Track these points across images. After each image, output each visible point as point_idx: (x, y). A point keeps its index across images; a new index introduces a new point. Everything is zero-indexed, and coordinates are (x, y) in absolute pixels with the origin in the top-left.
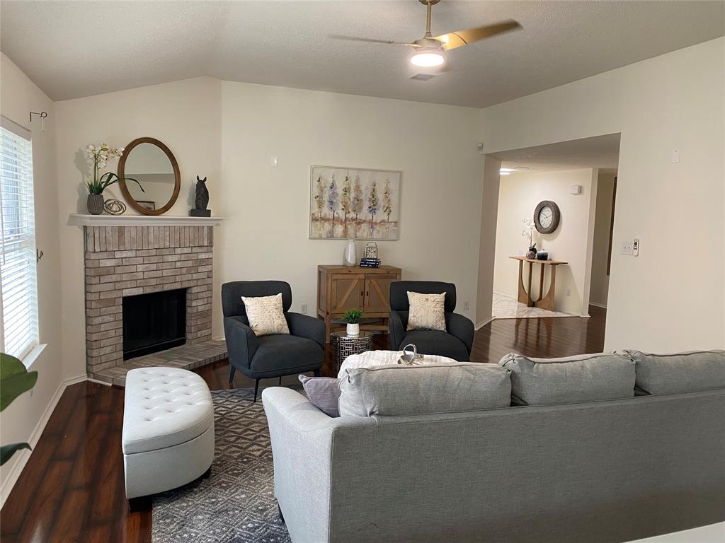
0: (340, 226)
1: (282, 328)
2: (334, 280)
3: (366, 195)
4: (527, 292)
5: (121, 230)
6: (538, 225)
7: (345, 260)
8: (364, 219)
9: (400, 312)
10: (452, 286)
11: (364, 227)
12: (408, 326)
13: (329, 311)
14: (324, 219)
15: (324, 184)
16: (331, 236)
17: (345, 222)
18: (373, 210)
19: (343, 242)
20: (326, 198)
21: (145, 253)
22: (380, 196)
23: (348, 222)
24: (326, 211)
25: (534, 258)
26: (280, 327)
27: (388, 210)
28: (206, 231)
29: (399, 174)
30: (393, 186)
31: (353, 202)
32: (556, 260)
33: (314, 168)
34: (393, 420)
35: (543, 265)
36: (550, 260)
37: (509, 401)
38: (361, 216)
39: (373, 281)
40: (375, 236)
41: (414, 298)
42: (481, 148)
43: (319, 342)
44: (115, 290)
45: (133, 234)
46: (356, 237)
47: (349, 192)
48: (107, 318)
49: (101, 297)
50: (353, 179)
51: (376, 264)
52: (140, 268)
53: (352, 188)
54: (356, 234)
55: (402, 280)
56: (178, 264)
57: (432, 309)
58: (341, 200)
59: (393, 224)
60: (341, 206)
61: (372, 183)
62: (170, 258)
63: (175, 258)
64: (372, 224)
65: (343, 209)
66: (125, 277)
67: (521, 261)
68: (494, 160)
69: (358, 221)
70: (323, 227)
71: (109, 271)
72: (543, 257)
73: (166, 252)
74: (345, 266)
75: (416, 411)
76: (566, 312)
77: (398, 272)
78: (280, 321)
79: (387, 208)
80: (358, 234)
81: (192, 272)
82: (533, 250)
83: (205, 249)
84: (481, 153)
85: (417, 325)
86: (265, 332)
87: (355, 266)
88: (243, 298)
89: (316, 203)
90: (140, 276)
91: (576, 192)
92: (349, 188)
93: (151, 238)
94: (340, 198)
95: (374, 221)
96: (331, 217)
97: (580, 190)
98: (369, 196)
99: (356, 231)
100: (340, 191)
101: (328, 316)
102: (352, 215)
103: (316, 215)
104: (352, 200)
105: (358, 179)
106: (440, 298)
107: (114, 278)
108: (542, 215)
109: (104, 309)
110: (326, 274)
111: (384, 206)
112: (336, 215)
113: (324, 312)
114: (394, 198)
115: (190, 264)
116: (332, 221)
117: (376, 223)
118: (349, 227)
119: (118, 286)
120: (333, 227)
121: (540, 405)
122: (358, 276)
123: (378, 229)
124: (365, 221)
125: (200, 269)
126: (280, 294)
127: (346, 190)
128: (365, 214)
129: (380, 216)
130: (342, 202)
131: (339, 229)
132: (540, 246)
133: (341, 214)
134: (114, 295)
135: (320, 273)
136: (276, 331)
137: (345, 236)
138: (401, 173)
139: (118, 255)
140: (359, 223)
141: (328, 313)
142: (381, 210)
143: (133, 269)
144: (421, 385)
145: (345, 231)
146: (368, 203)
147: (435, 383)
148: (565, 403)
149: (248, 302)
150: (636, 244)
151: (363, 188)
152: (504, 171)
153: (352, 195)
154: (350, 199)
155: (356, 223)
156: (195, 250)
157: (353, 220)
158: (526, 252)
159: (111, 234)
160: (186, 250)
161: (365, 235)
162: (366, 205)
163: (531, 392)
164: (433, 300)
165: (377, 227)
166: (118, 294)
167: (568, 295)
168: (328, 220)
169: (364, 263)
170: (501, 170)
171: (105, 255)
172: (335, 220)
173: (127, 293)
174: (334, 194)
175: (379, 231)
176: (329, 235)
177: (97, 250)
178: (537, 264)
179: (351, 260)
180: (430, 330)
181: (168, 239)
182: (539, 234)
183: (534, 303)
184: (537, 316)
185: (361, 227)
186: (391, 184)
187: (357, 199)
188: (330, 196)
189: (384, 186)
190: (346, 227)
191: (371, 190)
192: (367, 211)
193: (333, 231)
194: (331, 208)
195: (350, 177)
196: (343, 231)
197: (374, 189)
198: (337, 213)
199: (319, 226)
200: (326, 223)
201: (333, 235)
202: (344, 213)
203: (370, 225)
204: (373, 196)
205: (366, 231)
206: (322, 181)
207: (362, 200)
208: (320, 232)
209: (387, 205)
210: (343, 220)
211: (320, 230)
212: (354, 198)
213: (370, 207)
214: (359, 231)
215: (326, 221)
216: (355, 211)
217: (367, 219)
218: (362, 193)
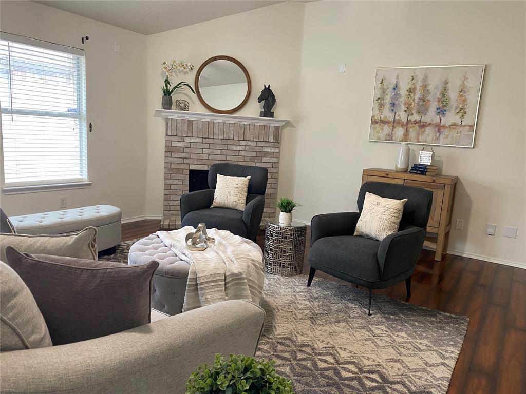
0: (401, 128)
1: (237, 205)
3: (434, 95)
5: (190, 123)
8: (429, 121)
11: (429, 131)
14: (384, 122)
15: (387, 85)
16: (390, 138)
17: (407, 125)
18: (441, 111)
20: (388, 99)
21: (211, 141)
22: (453, 95)
23: (410, 125)
24: (387, 114)
26: (235, 204)
27: (462, 112)
28: (272, 130)
29: (482, 68)
30: (472, 83)
31: (418, 104)
33: (378, 70)
38: (426, 119)
40: (442, 141)
44: (183, 163)
45: (200, 126)
46: (418, 141)
47: (414, 92)
48: (176, 182)
49: (172, 167)
50: (420, 78)
51: (424, 171)
52: (206, 151)
53: (418, 87)
54: (418, 138)
56: (242, 153)
58: (404, 102)
59: (468, 127)
60: (403, 108)
61: (444, 81)
62: (234, 148)
63: (239, 148)
64: (439, 128)
65: (405, 111)
66: (192, 156)
69: (422, 124)
70: (382, 129)
71: (178, 150)
73: (229, 142)
78: (236, 199)
79: (461, 109)
80: (422, 139)
81: (256, 161)
83: (271, 144)
88: (218, 176)
89: (377, 105)
90: (206, 157)
92: (414, 89)
93: (216, 131)
94: (403, 99)
96: (392, 119)
98: (438, 95)
99: (418, 134)
100: (403, 92)
102: (416, 117)
103: (376, 118)
104: (417, 100)
105: (426, 78)
106: (397, 204)
107: (183, 155)
109: (174, 175)
111: (456, 108)
112: (397, 118)
114: (473, 97)
115: (254, 154)
116: (392, 124)
117: (444, 127)
118: (411, 130)
119: (186, 161)
120: (393, 129)
123: (447, 134)
124: (430, 124)
125: (264, 160)
127: (411, 91)
128: (431, 116)
129: (451, 118)
130: (405, 104)
131: (400, 132)
133: (403, 116)
134: (183, 167)
137: (406, 139)
138: (485, 67)
139: (187, 140)
140: (423, 126)
142: (453, 111)
143: (200, 151)
145: (406, 134)
146: (436, 103)
151: (431, 88)
153: (417, 96)
154: (414, 100)
155: (419, 126)
156: (259, 144)
157: (417, 123)
159: (181, 124)
160: (250, 143)
161: (429, 139)
162: (433, 106)
165: (446, 132)
166: (187, 167)
168: (388, 122)
169: (415, 169)
171: (176, 139)
172: (395, 123)
173: (193, 167)
174: (397, 96)
175: (447, 136)
176: (388, 138)
177: (169, 134)
181: (232, 133)
185: (425, 131)
186: (469, 80)
187: (423, 99)
188: (392, 98)
189: (459, 83)
190: (407, 131)
191: (441, 89)
192: (434, 113)
193: (392, 134)
194: (392, 110)
195: (417, 76)
196: (404, 134)
197: (445, 88)
198: (398, 115)
199: (378, 129)
200: (386, 126)
201: (392, 138)
202: (406, 115)
203: (437, 129)
204: (444, 95)
205: (431, 136)
206: (385, 83)
207: (429, 100)
208: (379, 135)
209: (461, 106)
210: (405, 123)
211: (379, 133)
212: (420, 99)
213: (437, 109)
214: (422, 135)
215: (385, 124)
216: (419, 113)
217: (434, 122)
218: (429, 93)
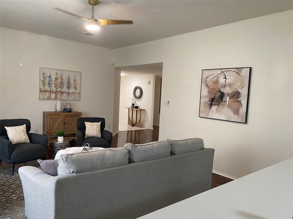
0: (54, 94)
1: (26, 140)
2: (51, 118)
3: (65, 81)
4: (131, 121)
6: (135, 95)
7: (56, 109)
8: (64, 91)
9: (82, 130)
10: (104, 119)
11: (64, 94)
12: (85, 136)
13: (49, 132)
14: (46, 91)
15: (46, 76)
16: (49, 98)
17: (56, 93)
18: (69, 87)
19: (55, 101)
20: (47, 81)
22: (72, 81)
23: (57, 93)
24: (47, 88)
25: (133, 108)
26: (25, 140)
27: (75, 88)
29: (80, 73)
30: (78, 78)
31: (59, 84)
32: (141, 108)
33: (40, 69)
34: (82, 174)
35: (137, 110)
36: (139, 108)
37: (128, 161)
38: (63, 90)
39: (70, 118)
40: (70, 99)
41: (88, 124)
42: (113, 65)
43: (45, 145)
46: (61, 99)
47: (58, 80)
50: (59, 74)
51: (70, 111)
53: (59, 78)
54: (61, 98)
55: (82, 117)
57: (96, 129)
58: (54, 83)
59: (78, 93)
60: (54, 86)
61: (68, 76)
65: (55, 87)
67: (129, 109)
68: (118, 70)
69: (62, 92)
70: (45, 94)
72: (137, 107)
74: (56, 112)
75: (92, 169)
76: (145, 128)
77: (80, 114)
78: (25, 137)
79: (75, 87)
80: (62, 98)
82: (133, 105)
84: (113, 66)
85: (89, 135)
86: (18, 143)
87: (61, 112)
88: (6, 127)
89: (42, 84)
91: (148, 83)
92: (58, 78)
94: (53, 82)
95: (69, 92)
96: (49, 90)
97: (149, 82)
98: (67, 81)
99: (61, 97)
100: (53, 79)
101: (48, 134)
102: (59, 89)
103: (42, 89)
104: (59, 83)
105: (61, 74)
106: (99, 124)
108: (136, 91)
110: (46, 115)
111: (73, 86)
112: (51, 90)
113: (46, 132)
114: (78, 83)
116: (49, 92)
117: (70, 93)
118: (58, 95)
120: (50, 94)
121: (139, 162)
122: (62, 116)
123: (71, 96)
124: (65, 92)
126: (25, 125)
127: (56, 79)
128: (65, 89)
129: (72, 90)
130: (54, 84)
131: (53, 96)
132: (136, 103)
133: (54, 89)
135: (44, 115)
136: (23, 142)
137: (56, 99)
138: (81, 73)
141: (48, 133)
142: (72, 88)
144: (94, 159)
145: (56, 96)
146: (66, 84)
147: (99, 157)
148: (148, 160)
149: (7, 129)
150: (168, 102)
151: (64, 78)
152: (122, 74)
153: (59, 81)
154: (58, 83)
157: (60, 92)
158: (131, 105)
161: (65, 98)
162: (65, 86)
163: (136, 157)
164: (96, 125)
165: (71, 95)
167: (146, 121)
168: (48, 91)
169: (65, 110)
170: (121, 74)
172: (51, 92)
174: (51, 80)
175: (71, 97)
176: (48, 98)
178: (135, 110)
179: (59, 109)
180: (95, 137)
182: (135, 99)
183: (134, 125)
184: (135, 130)
185: (63, 95)
186: (76, 77)
187: (61, 83)
188: (48, 81)
189: (73, 78)
190: (56, 95)
191: (68, 79)
192: (66, 88)
193: (50, 96)
194: (49, 86)
195: (58, 73)
196: (55, 96)
197: (69, 79)
198: (52, 89)
199: (43, 94)
200: (47, 93)
201: (50, 98)
202: (55, 88)
203: (67, 94)
204: (69, 81)
205: (66, 97)
206: (45, 75)
207: (63, 83)
208: (44, 97)
209: (75, 86)
210: (55, 92)
211: (44, 96)
212: (60, 82)
213: (67, 86)
214: (62, 97)
215: (47, 92)
216: (60, 88)
217: (66, 92)
218: (64, 80)
